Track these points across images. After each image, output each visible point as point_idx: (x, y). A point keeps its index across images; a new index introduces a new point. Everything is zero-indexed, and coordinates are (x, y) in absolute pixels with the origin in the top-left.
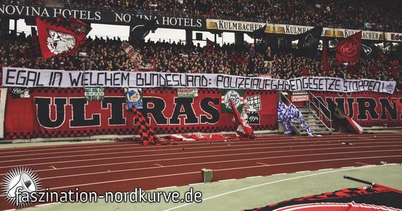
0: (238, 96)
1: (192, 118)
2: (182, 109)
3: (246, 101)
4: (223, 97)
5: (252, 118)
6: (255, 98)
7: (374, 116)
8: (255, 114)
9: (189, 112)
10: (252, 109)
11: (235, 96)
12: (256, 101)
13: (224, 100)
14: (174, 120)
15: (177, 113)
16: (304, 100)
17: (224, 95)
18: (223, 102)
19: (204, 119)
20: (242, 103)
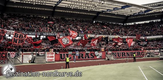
1: (89, 57)
2: (87, 56)
5: (101, 57)
6: (101, 53)
7: (125, 56)
8: (101, 56)
9: (88, 56)
10: (100, 55)
14: (85, 58)
15: (86, 56)
19: (91, 57)
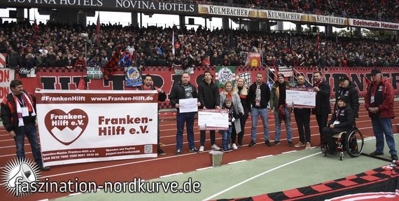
0: (231, 72)
3: (238, 77)
4: (216, 74)
6: (246, 74)
11: (228, 72)
12: (247, 77)
13: (217, 76)
16: (288, 75)
17: (218, 72)
18: (216, 78)
20: (234, 79)
